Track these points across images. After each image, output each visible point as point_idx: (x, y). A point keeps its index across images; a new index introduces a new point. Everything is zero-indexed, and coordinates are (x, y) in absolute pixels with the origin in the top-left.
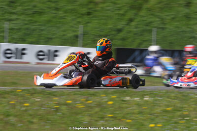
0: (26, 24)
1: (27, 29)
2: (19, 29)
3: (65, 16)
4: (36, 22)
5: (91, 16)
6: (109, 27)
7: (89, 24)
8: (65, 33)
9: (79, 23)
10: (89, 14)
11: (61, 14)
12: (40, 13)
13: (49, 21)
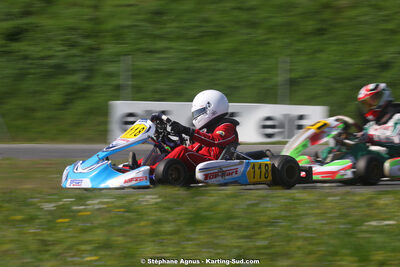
0: (186, 59)
1: (187, 69)
2: (170, 71)
3: (268, 39)
4: (206, 54)
5: (325, 37)
6: (362, 58)
7: (318, 55)
8: (266, 76)
9: (299, 52)
10: (320, 32)
11: (260, 34)
12: (217, 35)
13: (234, 51)
